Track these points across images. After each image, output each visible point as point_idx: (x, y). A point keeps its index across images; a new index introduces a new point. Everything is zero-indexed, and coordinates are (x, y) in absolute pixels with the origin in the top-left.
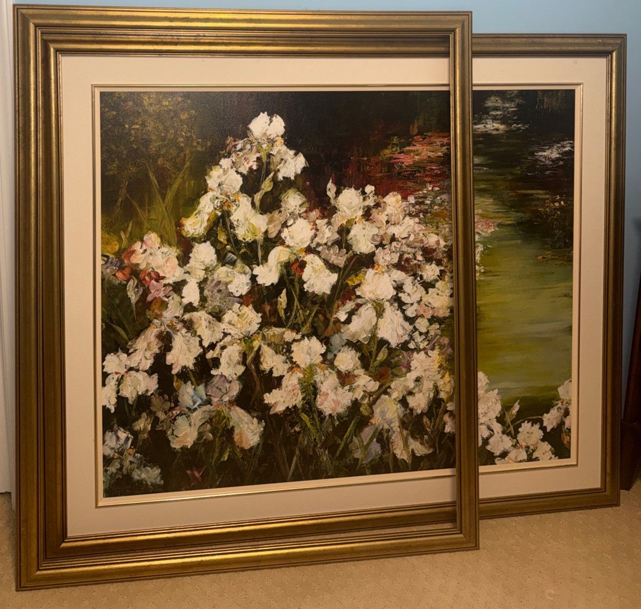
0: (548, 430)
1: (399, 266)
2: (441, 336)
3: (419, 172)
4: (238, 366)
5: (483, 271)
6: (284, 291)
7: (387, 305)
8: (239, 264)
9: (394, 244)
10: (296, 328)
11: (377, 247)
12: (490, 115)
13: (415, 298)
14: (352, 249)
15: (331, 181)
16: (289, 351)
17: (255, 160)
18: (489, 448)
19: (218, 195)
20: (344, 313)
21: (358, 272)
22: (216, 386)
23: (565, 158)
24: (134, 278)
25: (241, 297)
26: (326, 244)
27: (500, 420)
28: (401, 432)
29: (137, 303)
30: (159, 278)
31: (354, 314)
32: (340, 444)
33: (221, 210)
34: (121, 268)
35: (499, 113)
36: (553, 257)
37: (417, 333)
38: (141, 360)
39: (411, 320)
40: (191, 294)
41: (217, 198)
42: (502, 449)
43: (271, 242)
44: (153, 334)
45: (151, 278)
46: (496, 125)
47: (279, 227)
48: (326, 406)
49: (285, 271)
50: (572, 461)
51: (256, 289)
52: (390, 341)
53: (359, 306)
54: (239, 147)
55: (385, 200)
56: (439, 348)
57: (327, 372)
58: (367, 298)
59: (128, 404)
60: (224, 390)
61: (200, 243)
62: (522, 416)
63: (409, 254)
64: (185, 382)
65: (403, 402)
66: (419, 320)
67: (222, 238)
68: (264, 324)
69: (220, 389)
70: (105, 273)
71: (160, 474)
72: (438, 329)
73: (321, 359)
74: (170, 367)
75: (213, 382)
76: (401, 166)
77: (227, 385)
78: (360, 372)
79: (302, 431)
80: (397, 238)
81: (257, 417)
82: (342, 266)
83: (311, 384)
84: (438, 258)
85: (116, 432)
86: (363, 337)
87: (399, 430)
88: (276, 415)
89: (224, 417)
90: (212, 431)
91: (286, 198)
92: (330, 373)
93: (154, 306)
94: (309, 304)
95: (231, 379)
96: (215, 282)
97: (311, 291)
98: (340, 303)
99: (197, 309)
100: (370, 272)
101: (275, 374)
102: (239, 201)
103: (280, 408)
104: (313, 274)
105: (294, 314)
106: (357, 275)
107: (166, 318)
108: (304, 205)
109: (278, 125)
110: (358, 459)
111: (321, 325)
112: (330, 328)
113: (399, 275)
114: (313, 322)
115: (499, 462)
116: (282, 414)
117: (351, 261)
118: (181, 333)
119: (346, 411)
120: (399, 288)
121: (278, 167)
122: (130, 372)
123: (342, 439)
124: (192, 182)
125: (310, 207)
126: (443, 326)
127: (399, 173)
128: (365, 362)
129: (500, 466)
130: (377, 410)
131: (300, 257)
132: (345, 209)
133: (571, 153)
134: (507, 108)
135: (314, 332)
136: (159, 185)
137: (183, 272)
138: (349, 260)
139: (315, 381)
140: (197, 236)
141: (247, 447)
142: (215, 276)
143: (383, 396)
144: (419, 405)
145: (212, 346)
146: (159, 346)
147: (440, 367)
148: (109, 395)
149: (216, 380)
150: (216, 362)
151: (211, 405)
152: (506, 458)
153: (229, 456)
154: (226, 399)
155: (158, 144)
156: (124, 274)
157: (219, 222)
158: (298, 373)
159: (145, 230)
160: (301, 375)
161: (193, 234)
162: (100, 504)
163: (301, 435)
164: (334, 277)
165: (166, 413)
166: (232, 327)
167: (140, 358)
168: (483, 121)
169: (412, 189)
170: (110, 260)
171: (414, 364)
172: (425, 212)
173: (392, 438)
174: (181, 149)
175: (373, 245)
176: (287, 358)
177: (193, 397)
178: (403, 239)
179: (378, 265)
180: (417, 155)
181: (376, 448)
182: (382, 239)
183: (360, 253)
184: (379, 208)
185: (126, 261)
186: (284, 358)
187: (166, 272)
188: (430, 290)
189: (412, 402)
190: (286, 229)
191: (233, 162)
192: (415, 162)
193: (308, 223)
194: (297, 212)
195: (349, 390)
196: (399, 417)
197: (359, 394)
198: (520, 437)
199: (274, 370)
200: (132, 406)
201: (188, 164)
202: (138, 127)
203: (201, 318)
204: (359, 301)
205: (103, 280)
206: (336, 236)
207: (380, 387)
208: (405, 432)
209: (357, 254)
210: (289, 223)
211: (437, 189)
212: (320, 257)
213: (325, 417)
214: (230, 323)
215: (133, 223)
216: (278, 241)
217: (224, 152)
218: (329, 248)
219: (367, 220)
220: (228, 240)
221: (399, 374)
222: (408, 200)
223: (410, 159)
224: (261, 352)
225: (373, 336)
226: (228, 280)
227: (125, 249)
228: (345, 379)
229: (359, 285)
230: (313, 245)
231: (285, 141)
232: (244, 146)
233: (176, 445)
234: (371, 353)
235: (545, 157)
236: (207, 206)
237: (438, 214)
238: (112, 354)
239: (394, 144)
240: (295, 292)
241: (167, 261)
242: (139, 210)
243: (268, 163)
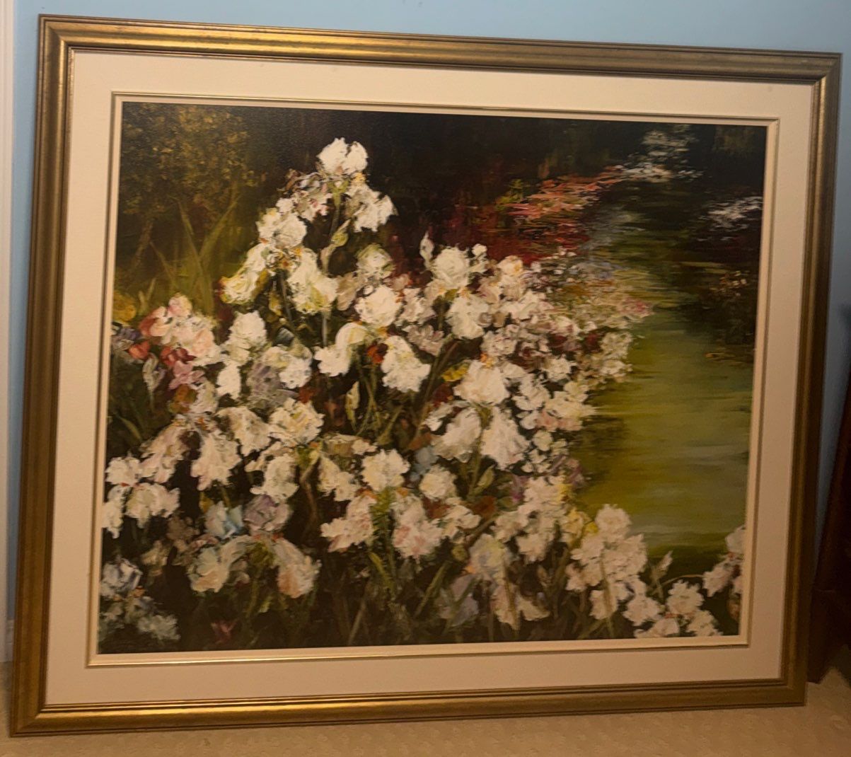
0: (711, 594)
1: (514, 358)
2: (569, 457)
3: (549, 230)
4: (288, 484)
5: (630, 370)
6: (356, 385)
7: (496, 411)
8: (296, 344)
9: (510, 327)
10: (369, 437)
11: (486, 330)
12: (649, 157)
13: (536, 403)
14: (451, 332)
15: (426, 236)
16: (359, 467)
17: (325, 202)
18: (627, 614)
19: (272, 247)
20: (436, 419)
21: (458, 364)
22: (258, 509)
23: (751, 219)
24: (155, 357)
25: (297, 389)
26: (416, 323)
27: (645, 576)
28: (506, 587)
29: (156, 390)
30: (187, 358)
31: (450, 422)
32: (422, 598)
33: (275, 268)
34: (137, 342)
35: (662, 154)
36: (728, 356)
37: (535, 452)
38: (157, 468)
39: (527, 434)
40: (229, 382)
41: (271, 252)
42: (645, 618)
43: (341, 316)
44: (176, 435)
45: (177, 358)
46: (658, 171)
47: (353, 297)
48: (406, 545)
49: (358, 358)
50: (740, 639)
51: (318, 380)
52: (498, 460)
53: (458, 410)
54: (304, 184)
55: (500, 265)
56: (565, 474)
57: (408, 499)
58: (469, 401)
59: (137, 526)
60: (267, 516)
61: (245, 312)
62: (674, 573)
63: (529, 342)
64: (216, 502)
65: (512, 545)
66: (539, 434)
67: (275, 307)
68: (326, 429)
69: (262, 514)
70: (115, 348)
71: (176, 625)
72: (565, 447)
73: (401, 480)
74: (196, 481)
75: (252, 504)
76: (524, 220)
77: (272, 509)
78: (455, 500)
79: (371, 578)
80: (514, 320)
81: (311, 555)
82: (436, 354)
83: (387, 514)
84: (570, 350)
85: (119, 565)
86: (461, 453)
87: (503, 583)
88: (336, 553)
89: (266, 553)
90: (248, 571)
91: (363, 257)
92: (414, 500)
93: (179, 396)
94: (389, 404)
95: (277, 502)
96: (262, 368)
97: (392, 386)
98: (432, 405)
99: (238, 403)
100: (476, 365)
101: (339, 498)
102: (300, 257)
103: (343, 545)
104: (396, 363)
105: (367, 416)
106: (456, 368)
107: (193, 413)
108: (388, 267)
109: (358, 157)
110: (444, 621)
111: (404, 433)
112: (415, 439)
113: (514, 371)
114: (393, 430)
115: (641, 635)
116: (345, 553)
117: (449, 348)
118: (213, 435)
119: (433, 554)
120: (514, 388)
121: (355, 214)
122: (142, 484)
123: (424, 589)
124: (239, 229)
125: (396, 271)
126: (571, 443)
127: (521, 230)
128: (462, 488)
129: (641, 640)
130: (476, 554)
131: (380, 339)
132: (444, 275)
133: (758, 214)
134: (674, 147)
135: (394, 444)
136: (194, 232)
137: (220, 351)
138: (447, 346)
139: (392, 510)
140: (241, 303)
141: (295, 595)
142: (263, 359)
143: (485, 536)
144: (533, 551)
145: (255, 455)
146: (183, 450)
147: (565, 499)
148: (112, 514)
149: (257, 501)
150: (259, 478)
151: (250, 535)
152: (651, 631)
153: (270, 606)
154: (270, 527)
155: (195, 175)
156: (140, 350)
157: (272, 285)
158: (370, 498)
159: (171, 292)
160: (374, 502)
161: (236, 300)
162: (93, 663)
163: (370, 583)
164: (425, 370)
165: (187, 543)
166: (282, 430)
167: (155, 467)
168: (640, 164)
169: (537, 253)
170: (123, 330)
171: (529, 493)
172: (555, 286)
173: (495, 594)
174: (226, 184)
175: (480, 328)
176: (356, 478)
177: (224, 522)
178: (523, 321)
179: (487, 355)
180: (547, 206)
181: (471, 606)
182: (494, 320)
183: (463, 337)
184: (491, 277)
185: (144, 333)
186: (351, 476)
187: (198, 349)
188: (557, 393)
189: (524, 545)
190: (362, 300)
191: (295, 205)
192: (544, 217)
193: (392, 293)
194: (378, 277)
195: (439, 525)
196: (504, 565)
197: (451, 531)
198: (671, 602)
199: (337, 492)
200: (142, 530)
201: (234, 204)
202: (170, 150)
203: (242, 416)
204: (458, 404)
205: (112, 356)
206: (431, 313)
207: (481, 523)
208: (512, 587)
209: (458, 340)
210: (368, 291)
211: (572, 254)
212: (407, 340)
213: (403, 561)
214: (280, 425)
215: (157, 280)
216: (350, 315)
217: (283, 190)
218: (420, 328)
219: (474, 293)
220: (283, 311)
221: (507, 506)
222: (532, 268)
223: (537, 211)
224: (320, 467)
225: (476, 453)
226: (280, 365)
227: (144, 316)
228: (434, 509)
229: (459, 382)
230: (398, 324)
231: (367, 178)
232: (311, 183)
233: (199, 587)
234: (470, 475)
235: (723, 217)
236: (257, 262)
237: (572, 289)
238: (119, 458)
239: (515, 189)
240: (371, 386)
241: (199, 335)
242: (165, 264)
243: (343, 208)
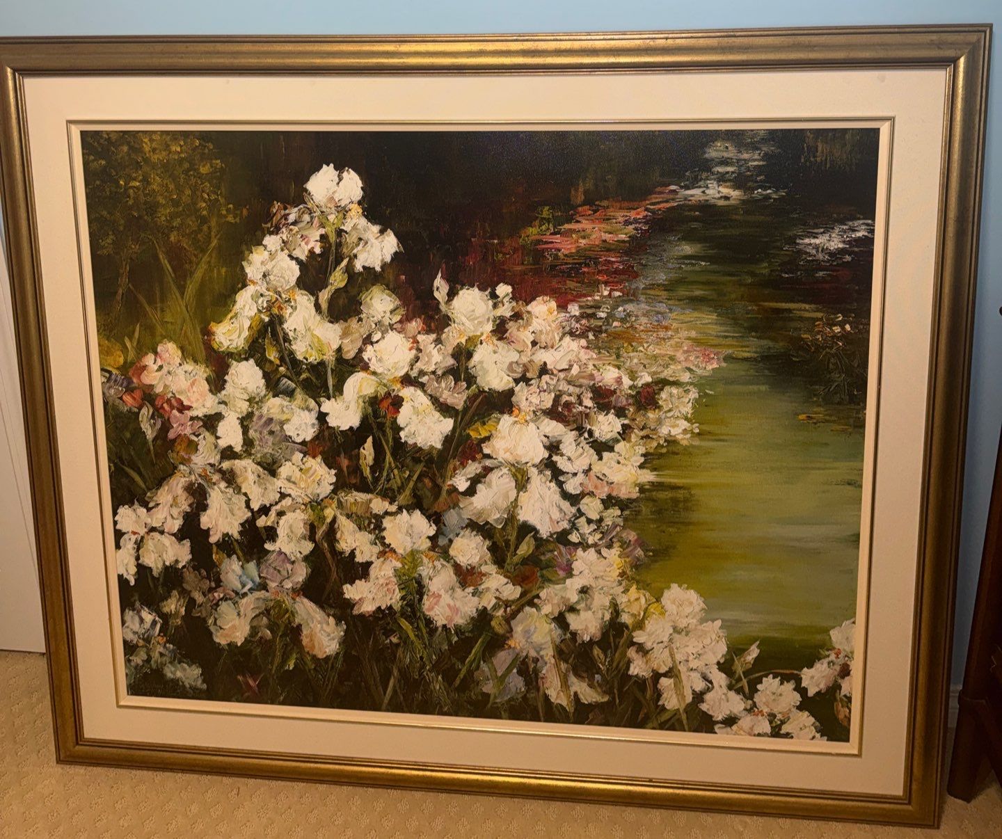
0: (811, 693)
1: (552, 413)
2: (624, 528)
3: (587, 265)
4: (303, 541)
5: (697, 431)
6: (370, 440)
7: (533, 472)
8: (300, 395)
9: (546, 378)
10: (388, 495)
11: (517, 381)
12: (713, 174)
13: (580, 464)
14: (475, 383)
15: (440, 275)
16: (379, 527)
17: (318, 238)
18: (704, 707)
19: (264, 290)
20: (464, 479)
21: (486, 419)
22: (274, 565)
23: (856, 249)
24: (149, 405)
25: (304, 443)
26: (434, 373)
27: (725, 667)
28: (557, 666)
29: (155, 439)
30: (183, 408)
31: (480, 482)
32: (461, 670)
33: (269, 313)
34: (130, 390)
35: (730, 169)
37: (583, 520)
38: (166, 518)
39: (574, 499)
40: (230, 433)
41: (262, 295)
42: (728, 713)
43: (348, 365)
44: (180, 485)
45: (172, 407)
46: (725, 191)
47: (359, 344)
48: (438, 612)
49: (370, 410)
50: (851, 747)
51: (326, 433)
52: (538, 527)
53: (488, 470)
54: (292, 218)
55: (529, 308)
56: (621, 547)
57: (436, 563)
58: (500, 459)
59: (153, 577)
60: (284, 573)
61: (239, 360)
62: (763, 666)
63: (570, 395)
64: (229, 556)
65: (560, 620)
66: (586, 500)
67: (272, 355)
68: (339, 486)
69: (279, 571)
70: (108, 394)
71: (201, 675)
72: (619, 516)
73: (429, 544)
74: (207, 533)
75: (268, 560)
76: (557, 255)
77: (289, 567)
78: (491, 568)
79: (402, 644)
80: (552, 370)
81: (334, 616)
82: (460, 407)
83: (415, 578)
84: (619, 405)
85: (139, 612)
86: (494, 517)
87: (553, 661)
88: (362, 616)
89: (287, 611)
90: (270, 627)
91: (368, 299)
92: (442, 565)
93: (179, 447)
94: (408, 461)
95: (293, 559)
96: (264, 420)
97: (411, 442)
98: (458, 463)
99: (242, 455)
100: (506, 420)
101: (359, 559)
102: (295, 300)
103: (368, 608)
104: (414, 417)
105: (385, 474)
106: (484, 424)
107: (196, 464)
108: (397, 311)
109: (351, 186)
110: (488, 695)
111: (429, 494)
112: (441, 499)
113: (553, 428)
114: (415, 489)
115: (721, 730)
116: (370, 616)
117: (474, 401)
118: (219, 488)
119: (468, 624)
120: (553, 447)
121: (355, 251)
122: (152, 534)
123: (463, 663)
124: (223, 270)
125: (407, 315)
126: (627, 512)
127: (553, 267)
128: (499, 554)
129: (721, 737)
130: (518, 629)
131: (394, 390)
132: (464, 319)
133: (869, 242)
134: (745, 160)
135: (417, 504)
136: (175, 274)
137: (217, 401)
138: (471, 399)
139: (420, 575)
140: (236, 351)
141: (321, 656)
142: (264, 411)
143: (527, 609)
144: (586, 628)
145: (265, 510)
146: (190, 502)
147: (622, 574)
148: (126, 562)
149: (272, 557)
150: (271, 533)
151: (267, 591)
152: (735, 727)
153: (295, 664)
154: (288, 585)
155: (168, 211)
156: (134, 398)
157: (266, 331)
158: (394, 561)
159: (158, 339)
160: (399, 565)
161: (228, 347)
162: (122, 703)
163: (400, 651)
164: (448, 424)
165: (205, 596)
166: (293, 486)
167: (164, 516)
168: (701, 183)
169: (575, 293)
170: (113, 377)
171: (576, 566)
172: (598, 331)
173: (544, 672)
174: (204, 220)
175: (511, 379)
176: (377, 538)
177: (240, 577)
178: (560, 371)
179: (519, 410)
180: (584, 238)
181: (516, 683)
182: (526, 370)
183: (489, 389)
184: (520, 321)
185: (135, 380)
186: (372, 537)
187: (193, 399)
188: (606, 455)
189: (574, 622)
190: (369, 347)
191: (283, 242)
192: (579, 250)
193: (404, 340)
194: (386, 322)
195: (474, 594)
196: (553, 642)
197: (488, 602)
198: (758, 698)
199: (357, 553)
200: (158, 579)
201: (215, 242)
202: (138, 184)
203: (247, 469)
204: (488, 463)
205: (106, 404)
206: (451, 362)
207: (523, 595)
208: (563, 666)
209: (484, 391)
210: (375, 338)
211: (617, 294)
212: (425, 392)
213: (437, 628)
214: (289, 480)
215: (141, 326)
216: (360, 363)
217: (269, 225)
218: (439, 379)
219: (500, 339)
220: (282, 359)
221: (554, 579)
222: (569, 310)
223: (572, 243)
224: (336, 526)
225: (511, 518)
226: (284, 417)
227: (132, 363)
228: (467, 577)
229: (488, 438)
230: (414, 374)
231: (364, 210)
232: (300, 217)
233: (221, 639)
234: (507, 542)
235: (816, 247)
236: (247, 306)
237: (619, 335)
238: (126, 506)
239: (545, 219)
240: (387, 442)
241: (193, 384)
242: (148, 308)
243: (339, 245)
